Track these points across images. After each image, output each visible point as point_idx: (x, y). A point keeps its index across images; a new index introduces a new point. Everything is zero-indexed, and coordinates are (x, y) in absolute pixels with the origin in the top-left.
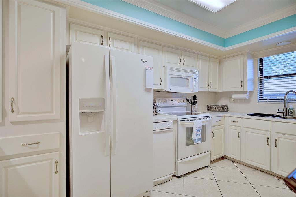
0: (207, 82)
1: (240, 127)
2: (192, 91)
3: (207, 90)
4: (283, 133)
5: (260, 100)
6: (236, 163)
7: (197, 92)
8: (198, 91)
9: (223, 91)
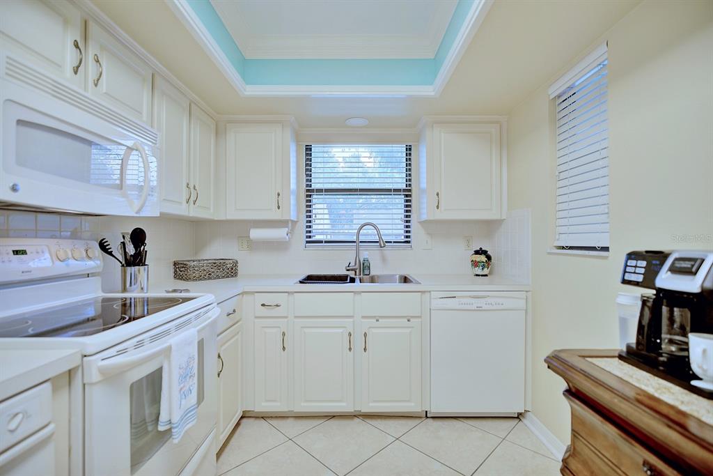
0: (185, 185)
1: (286, 317)
2: (136, 209)
3: (183, 210)
4: (375, 317)
5: (307, 242)
6: (274, 422)
7: (158, 215)
8: (160, 213)
9: (229, 217)
